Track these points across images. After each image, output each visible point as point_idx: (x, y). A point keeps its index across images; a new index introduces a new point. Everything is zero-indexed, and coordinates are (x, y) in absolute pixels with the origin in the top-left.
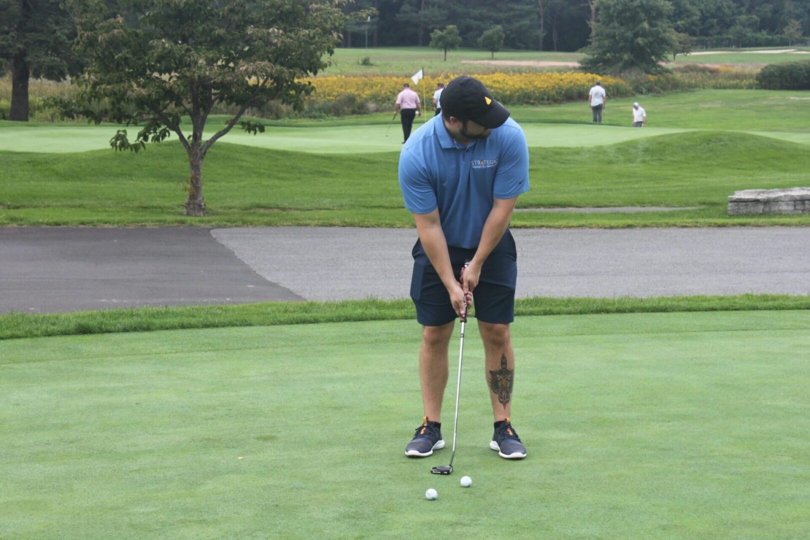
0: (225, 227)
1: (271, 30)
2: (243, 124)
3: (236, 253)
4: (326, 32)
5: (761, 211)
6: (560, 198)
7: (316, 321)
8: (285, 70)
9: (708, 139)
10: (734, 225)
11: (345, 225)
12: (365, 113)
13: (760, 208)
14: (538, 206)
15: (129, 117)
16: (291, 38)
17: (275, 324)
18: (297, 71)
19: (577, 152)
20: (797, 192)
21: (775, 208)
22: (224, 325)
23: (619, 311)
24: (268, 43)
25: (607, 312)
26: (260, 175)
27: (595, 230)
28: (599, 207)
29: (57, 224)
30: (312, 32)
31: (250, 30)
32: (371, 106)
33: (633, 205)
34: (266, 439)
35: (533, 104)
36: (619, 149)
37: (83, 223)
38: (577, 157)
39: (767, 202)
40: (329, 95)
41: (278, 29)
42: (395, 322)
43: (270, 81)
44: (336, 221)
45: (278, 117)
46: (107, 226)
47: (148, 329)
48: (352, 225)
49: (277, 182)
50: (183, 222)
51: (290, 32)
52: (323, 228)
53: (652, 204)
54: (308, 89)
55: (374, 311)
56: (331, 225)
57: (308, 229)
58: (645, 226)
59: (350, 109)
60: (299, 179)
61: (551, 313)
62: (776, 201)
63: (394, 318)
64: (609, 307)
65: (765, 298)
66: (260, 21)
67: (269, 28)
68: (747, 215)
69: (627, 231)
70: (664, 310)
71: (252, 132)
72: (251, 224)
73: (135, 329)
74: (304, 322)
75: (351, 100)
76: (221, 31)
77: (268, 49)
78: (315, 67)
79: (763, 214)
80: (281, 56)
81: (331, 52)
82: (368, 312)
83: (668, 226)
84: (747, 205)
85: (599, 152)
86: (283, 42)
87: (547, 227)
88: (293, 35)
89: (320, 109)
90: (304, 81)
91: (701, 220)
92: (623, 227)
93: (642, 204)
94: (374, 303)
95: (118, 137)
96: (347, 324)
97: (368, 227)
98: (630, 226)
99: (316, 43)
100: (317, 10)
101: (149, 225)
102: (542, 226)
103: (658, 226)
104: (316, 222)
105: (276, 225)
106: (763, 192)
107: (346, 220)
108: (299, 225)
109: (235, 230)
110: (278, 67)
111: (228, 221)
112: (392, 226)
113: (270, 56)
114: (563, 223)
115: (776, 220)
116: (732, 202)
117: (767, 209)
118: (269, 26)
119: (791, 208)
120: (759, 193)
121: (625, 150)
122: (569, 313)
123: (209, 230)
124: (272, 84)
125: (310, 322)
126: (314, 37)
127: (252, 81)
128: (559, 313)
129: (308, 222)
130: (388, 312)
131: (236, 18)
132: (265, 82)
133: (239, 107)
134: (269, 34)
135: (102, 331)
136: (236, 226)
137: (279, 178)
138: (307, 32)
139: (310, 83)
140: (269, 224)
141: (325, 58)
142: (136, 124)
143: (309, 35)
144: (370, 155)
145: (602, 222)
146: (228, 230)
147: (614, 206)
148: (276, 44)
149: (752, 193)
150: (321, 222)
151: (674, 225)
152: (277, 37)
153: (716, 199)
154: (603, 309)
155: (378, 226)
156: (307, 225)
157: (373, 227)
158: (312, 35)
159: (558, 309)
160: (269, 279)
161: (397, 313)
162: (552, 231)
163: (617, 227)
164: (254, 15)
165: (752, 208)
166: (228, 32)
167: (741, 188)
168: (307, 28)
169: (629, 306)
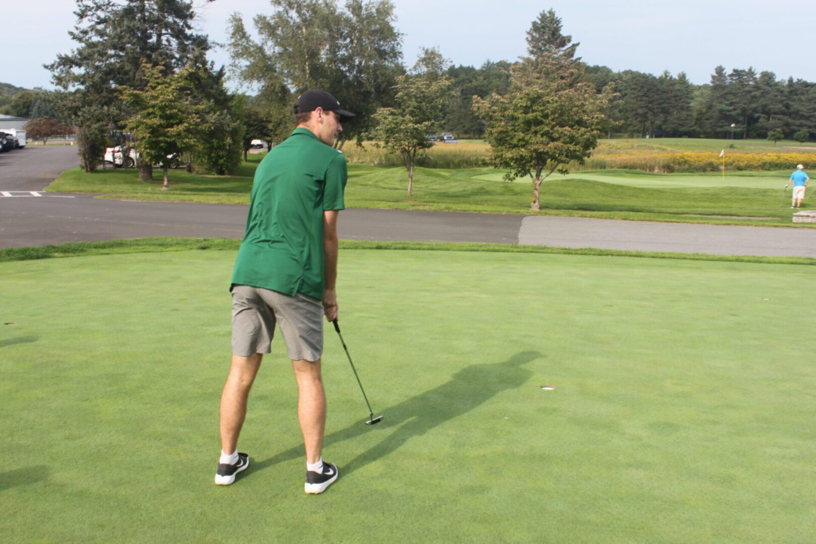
0: (536, 215)
2: (558, 170)
3: (522, 226)
5: (810, 222)
11: (591, 217)
13: (810, 220)
15: (511, 166)
17: (459, 251)
22: (437, 250)
23: (618, 255)
25: (612, 255)
28: (750, 216)
29: (464, 211)
33: (768, 217)
37: (475, 211)
39: (813, 217)
40: (701, 161)
44: (588, 215)
46: (485, 213)
47: (404, 248)
50: (518, 212)
56: (586, 217)
58: (736, 225)
61: (586, 254)
63: (512, 251)
67: (564, 127)
70: (641, 256)
72: (549, 214)
73: (399, 249)
75: (710, 164)
76: (546, 129)
77: (565, 137)
79: (808, 223)
84: (803, 218)
86: (570, 134)
89: (694, 168)
92: (724, 225)
95: (506, 175)
98: (728, 224)
101: (504, 213)
103: (743, 225)
107: (593, 215)
108: (570, 216)
115: (806, 225)
116: (795, 216)
117: (813, 220)
122: (594, 255)
123: (525, 216)
126: (586, 132)
128: (589, 254)
131: (555, 123)
133: (557, 163)
135: (386, 248)
137: (611, 197)
140: (557, 215)
142: (514, 169)
143: (584, 131)
146: (534, 217)
148: (567, 135)
151: (751, 225)
156: (573, 216)
157: (604, 218)
163: (721, 224)
165: (806, 220)
168: (586, 128)
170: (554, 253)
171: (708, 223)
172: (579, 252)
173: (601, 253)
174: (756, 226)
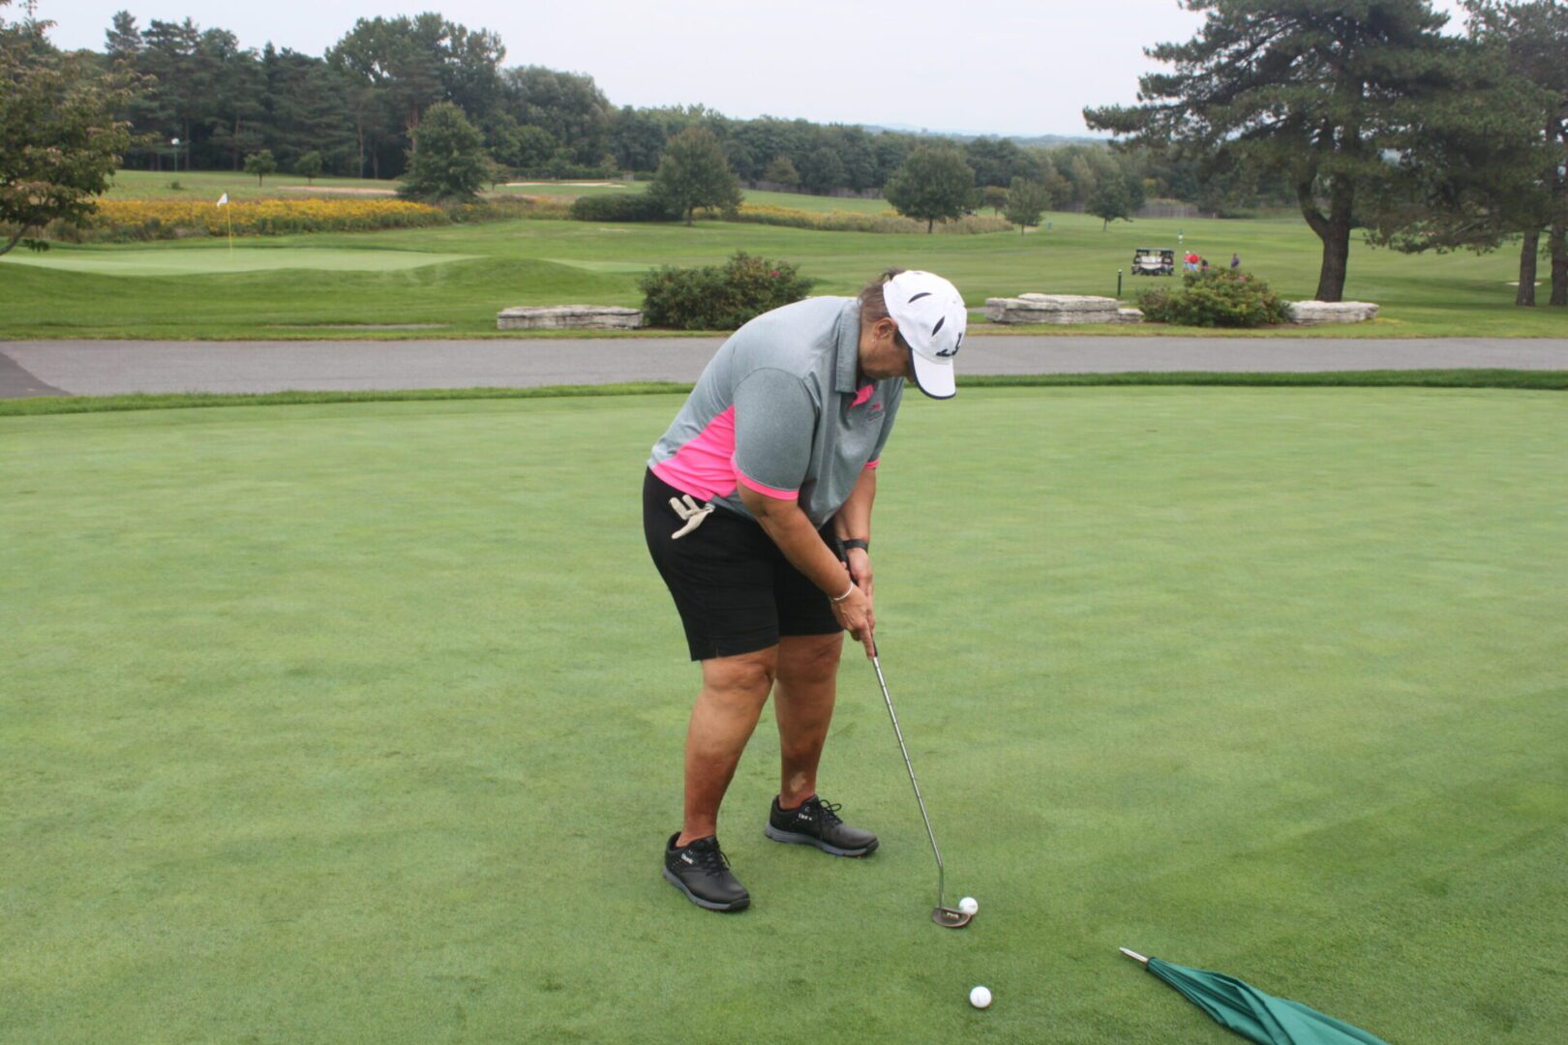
0: (9, 340)
1: (49, 150)
2: (26, 241)
3: (20, 363)
4: (107, 154)
5: (525, 326)
6: (349, 316)
7: (85, 411)
8: (65, 188)
9: (502, 265)
10: (498, 337)
11: (131, 338)
12: (173, 238)
13: (526, 324)
14: (328, 323)
16: (71, 158)
17: (47, 413)
18: (78, 191)
19: (377, 275)
20: (560, 310)
21: (540, 323)
23: (360, 400)
24: (47, 163)
26: (52, 295)
27: (370, 342)
30: (92, 153)
31: (28, 150)
32: (180, 231)
33: (419, 322)
34: (27, 493)
35: (349, 231)
36: (417, 273)
38: (376, 280)
39: (532, 318)
41: (57, 149)
42: (158, 412)
43: (52, 200)
44: (123, 334)
45: (79, 241)
48: (137, 338)
49: (70, 303)
51: (70, 152)
52: (110, 342)
53: (437, 322)
54: (92, 208)
55: (140, 403)
56: (117, 338)
57: (94, 342)
58: (417, 338)
59: (158, 234)
60: (94, 299)
61: (300, 402)
62: (540, 317)
63: (157, 408)
64: (352, 397)
65: (491, 390)
66: (40, 141)
67: (46, 148)
68: (515, 329)
69: (400, 343)
70: (400, 399)
71: (36, 250)
72: (36, 337)
74: (74, 411)
75: (156, 224)
77: (49, 169)
78: (99, 188)
79: (530, 329)
80: (63, 176)
81: (112, 173)
82: (134, 403)
83: (439, 338)
84: (514, 321)
85: (398, 275)
86: (61, 161)
87: (327, 339)
88: (72, 155)
90: (89, 200)
91: (469, 334)
92: (397, 340)
93: (428, 322)
94: (141, 396)
96: (114, 413)
97: (153, 340)
98: (403, 339)
99: (97, 164)
100: (95, 133)
102: (321, 339)
103: (429, 338)
104: (102, 335)
105: (62, 339)
106: (529, 309)
107: (133, 334)
108: (86, 339)
109: (19, 343)
110: (59, 187)
111: (14, 335)
112: (177, 339)
113: (50, 175)
114: (342, 336)
115: (537, 333)
116: (501, 317)
117: (532, 324)
118: (50, 145)
119: (554, 323)
120: (525, 310)
121: (425, 274)
122: (317, 402)
124: (54, 202)
125: (79, 411)
126: (94, 158)
127: (34, 201)
128: (307, 402)
129: (93, 335)
130: (151, 403)
131: (16, 137)
132: (47, 200)
133: (23, 225)
134: (47, 154)
136: (22, 339)
137: (71, 299)
138: (87, 153)
139: (94, 203)
140: (54, 338)
141: (107, 178)
143: (89, 156)
144: (167, 277)
145: (377, 335)
146: (12, 343)
147: (402, 324)
148: (54, 164)
149: (519, 310)
150: (106, 335)
151: (444, 338)
152: (55, 156)
153: (488, 317)
154: (347, 399)
155: (163, 339)
156: (92, 338)
157: (158, 339)
158: (92, 156)
159: (306, 399)
160: (49, 383)
161: (160, 404)
162: (331, 343)
163: (392, 339)
164: (36, 135)
165: (519, 324)
166: (7, 151)
167: (509, 306)
168: (88, 149)
169: (370, 396)
170: (241, 404)
171: (367, 339)
172: (286, 399)
173: (327, 399)
174: (453, 339)
